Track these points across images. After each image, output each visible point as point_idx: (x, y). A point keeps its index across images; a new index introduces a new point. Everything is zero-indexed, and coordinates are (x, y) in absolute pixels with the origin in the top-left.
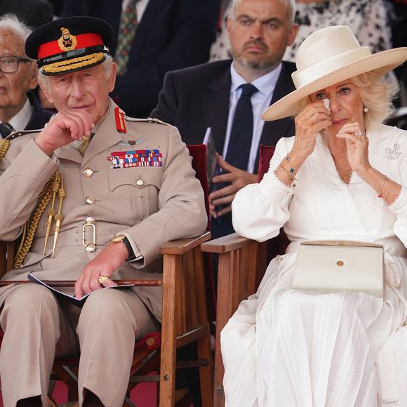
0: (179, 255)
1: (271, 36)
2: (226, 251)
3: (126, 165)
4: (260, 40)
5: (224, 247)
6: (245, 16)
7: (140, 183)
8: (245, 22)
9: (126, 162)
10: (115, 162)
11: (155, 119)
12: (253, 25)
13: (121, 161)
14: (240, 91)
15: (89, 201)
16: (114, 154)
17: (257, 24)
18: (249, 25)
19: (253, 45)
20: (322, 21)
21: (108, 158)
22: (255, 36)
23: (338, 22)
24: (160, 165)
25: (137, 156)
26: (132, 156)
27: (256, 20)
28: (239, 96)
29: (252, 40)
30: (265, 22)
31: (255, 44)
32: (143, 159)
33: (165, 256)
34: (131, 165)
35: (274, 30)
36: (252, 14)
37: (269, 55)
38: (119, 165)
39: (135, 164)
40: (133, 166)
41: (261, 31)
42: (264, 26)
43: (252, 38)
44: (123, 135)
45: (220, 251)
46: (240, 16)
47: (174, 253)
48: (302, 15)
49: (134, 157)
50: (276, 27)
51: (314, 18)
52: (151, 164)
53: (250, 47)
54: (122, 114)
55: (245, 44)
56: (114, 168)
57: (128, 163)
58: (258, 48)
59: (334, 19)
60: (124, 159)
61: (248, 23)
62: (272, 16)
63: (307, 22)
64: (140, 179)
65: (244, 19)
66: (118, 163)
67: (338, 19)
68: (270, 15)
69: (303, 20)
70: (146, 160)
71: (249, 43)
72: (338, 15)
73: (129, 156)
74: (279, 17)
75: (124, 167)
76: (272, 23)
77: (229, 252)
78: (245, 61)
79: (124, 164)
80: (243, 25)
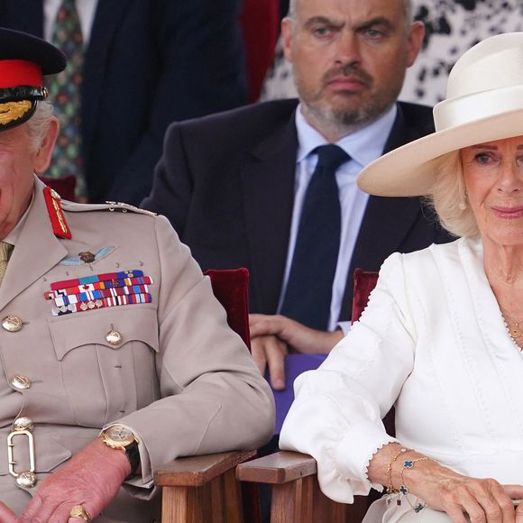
0: (194, 487)
1: (375, 55)
2: (288, 478)
3: (83, 306)
4: (355, 65)
5: (282, 471)
6: (321, 19)
7: (113, 338)
8: (321, 31)
9: (82, 299)
10: (60, 301)
11: (122, 205)
12: (338, 35)
13: (73, 299)
14: (315, 160)
15: (17, 384)
16: (56, 287)
17: (346, 34)
18: (330, 37)
19: (341, 76)
20: (472, 23)
21: (47, 294)
22: (346, 59)
23: (505, 27)
24: (149, 299)
25: (102, 285)
26: (91, 287)
27: (343, 25)
28: (312, 170)
29: (338, 65)
30: (362, 29)
31: (346, 75)
32: (113, 292)
33: (164, 488)
34: (92, 305)
35: (380, 41)
36: (335, 16)
37: (374, 91)
38: (69, 308)
39: (99, 303)
40: (96, 307)
41: (355, 46)
42: (361, 37)
43: (338, 62)
44: (66, 242)
45: (274, 480)
46: (312, 21)
47: (183, 483)
48: (434, 15)
49: (97, 289)
50: (385, 35)
51: (457, 18)
52: (131, 300)
53: (337, 81)
54: (57, 200)
55: (327, 76)
56: (61, 313)
57: (86, 302)
58: (352, 81)
59: (495, 21)
60: (78, 293)
61: (328, 33)
62: (375, 15)
63: (445, 28)
64: (112, 329)
65: (319, 25)
66: (67, 303)
67: (504, 21)
68: (370, 13)
69: (436, 25)
70: (121, 293)
71: (333, 72)
72: (504, 13)
73: (86, 288)
74: (388, 15)
75: (79, 310)
76: (375, 28)
77: (293, 482)
78: (327, 109)
79: (78, 305)
80: (319, 38)
